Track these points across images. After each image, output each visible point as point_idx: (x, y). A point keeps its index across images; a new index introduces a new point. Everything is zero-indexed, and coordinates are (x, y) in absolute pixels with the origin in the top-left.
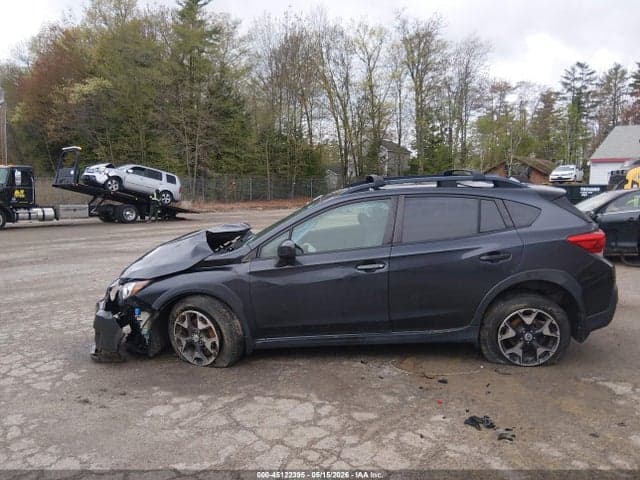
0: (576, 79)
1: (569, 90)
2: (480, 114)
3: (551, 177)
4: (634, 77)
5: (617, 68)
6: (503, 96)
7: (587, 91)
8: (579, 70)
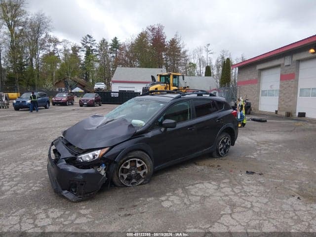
0: (87, 42)
1: (85, 47)
2: (44, 52)
3: (95, 88)
4: (111, 46)
5: (104, 40)
6: (55, 45)
7: (92, 48)
8: (88, 38)
